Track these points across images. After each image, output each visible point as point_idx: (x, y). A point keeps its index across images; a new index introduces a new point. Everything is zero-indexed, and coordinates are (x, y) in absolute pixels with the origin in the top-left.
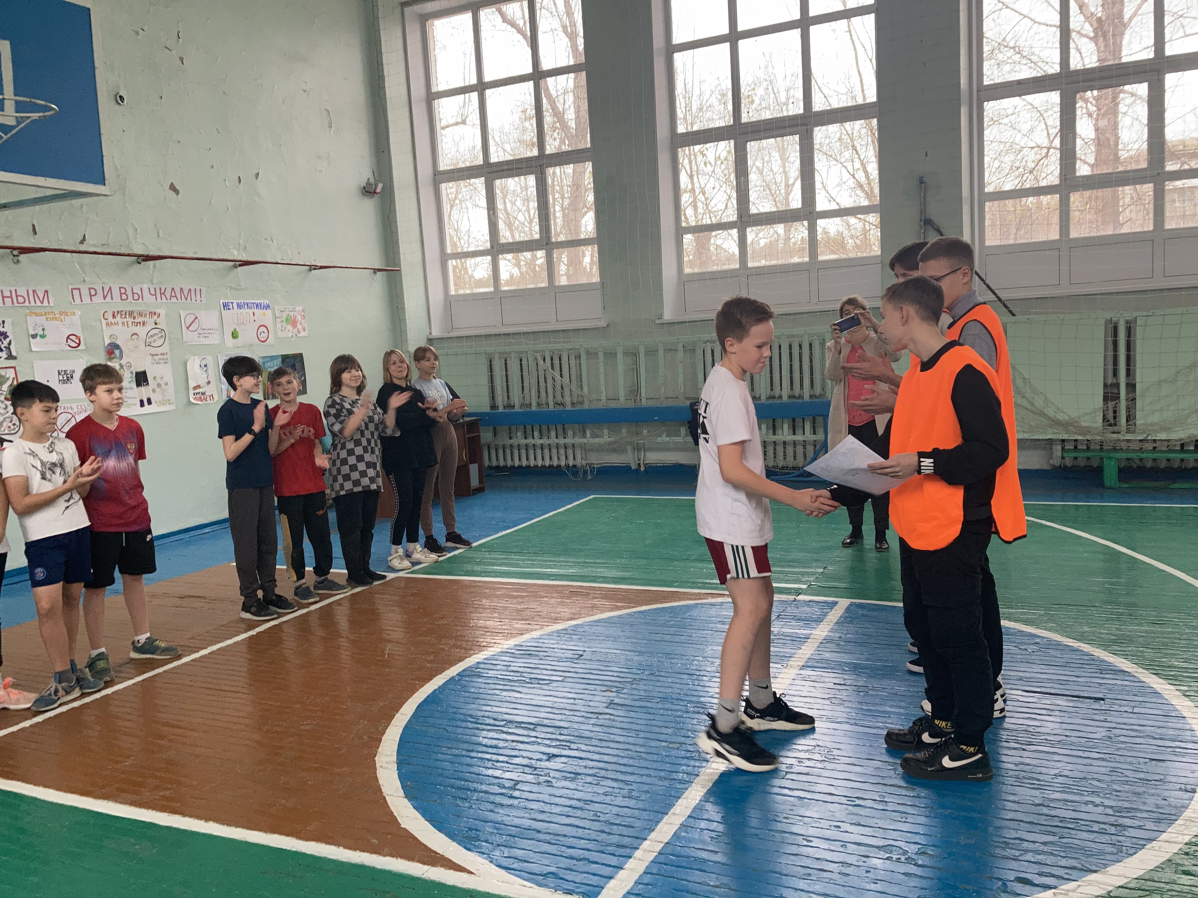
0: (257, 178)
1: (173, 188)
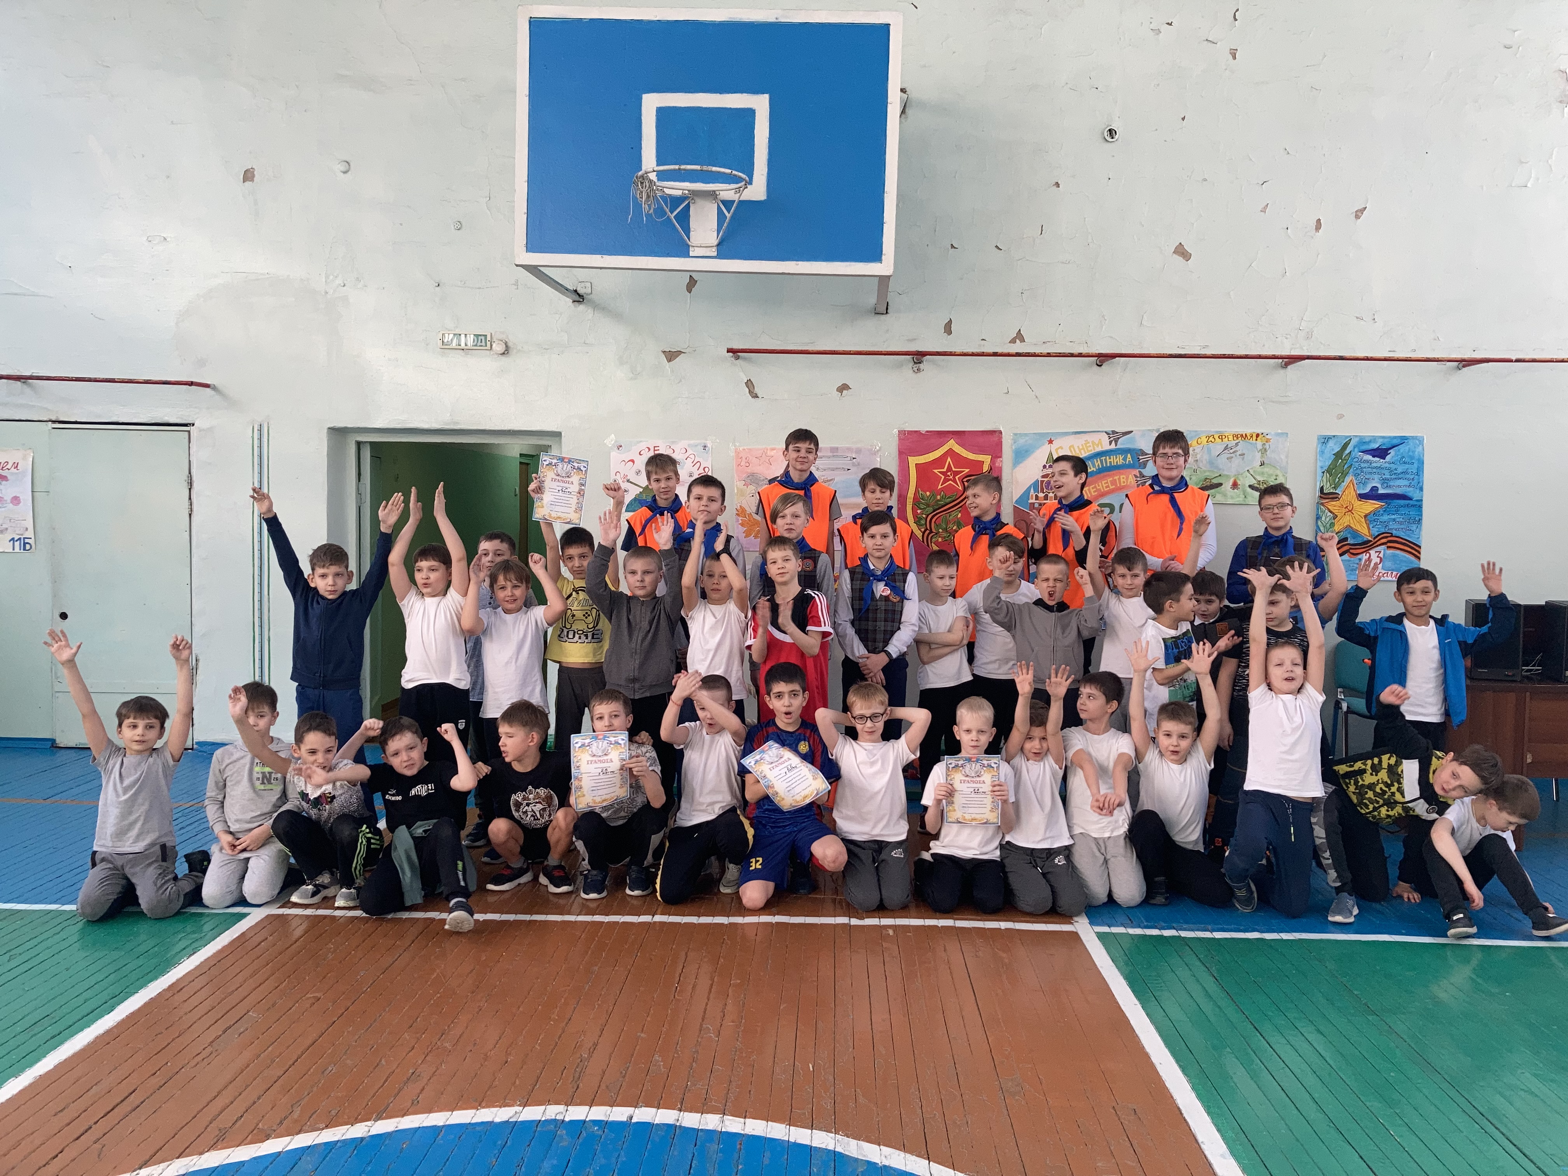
0: (1357, 217)
1: (1181, 252)
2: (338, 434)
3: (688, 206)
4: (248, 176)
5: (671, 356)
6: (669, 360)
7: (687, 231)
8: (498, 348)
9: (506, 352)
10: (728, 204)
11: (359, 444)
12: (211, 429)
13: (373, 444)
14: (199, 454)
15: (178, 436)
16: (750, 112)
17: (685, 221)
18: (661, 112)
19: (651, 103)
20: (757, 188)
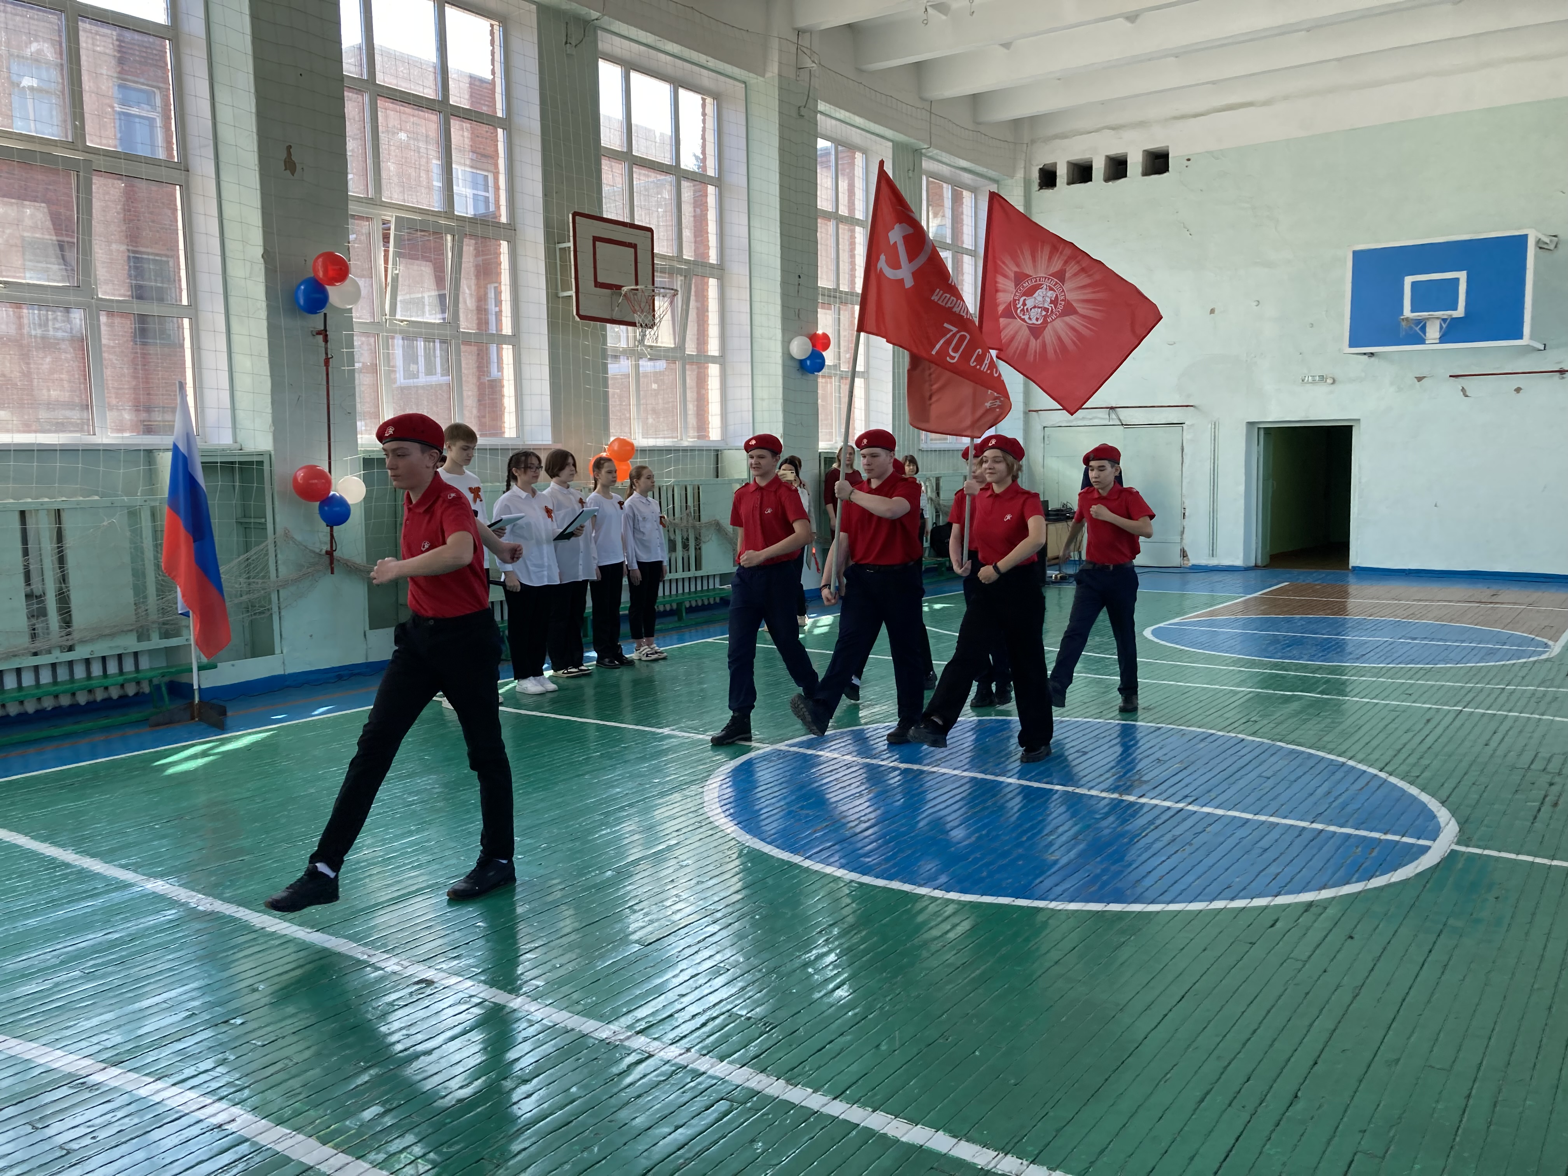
2: (1251, 424)
3: (1425, 324)
4: (1212, 311)
5: (1419, 379)
6: (1419, 381)
7: (1425, 333)
8: (1329, 381)
9: (1334, 382)
10: (1444, 320)
11: (1259, 428)
12: (1192, 425)
13: (1265, 428)
14: (1187, 436)
15: (1178, 429)
16: (1457, 280)
17: (1423, 329)
18: (1414, 284)
19: (1408, 280)
20: (1460, 312)
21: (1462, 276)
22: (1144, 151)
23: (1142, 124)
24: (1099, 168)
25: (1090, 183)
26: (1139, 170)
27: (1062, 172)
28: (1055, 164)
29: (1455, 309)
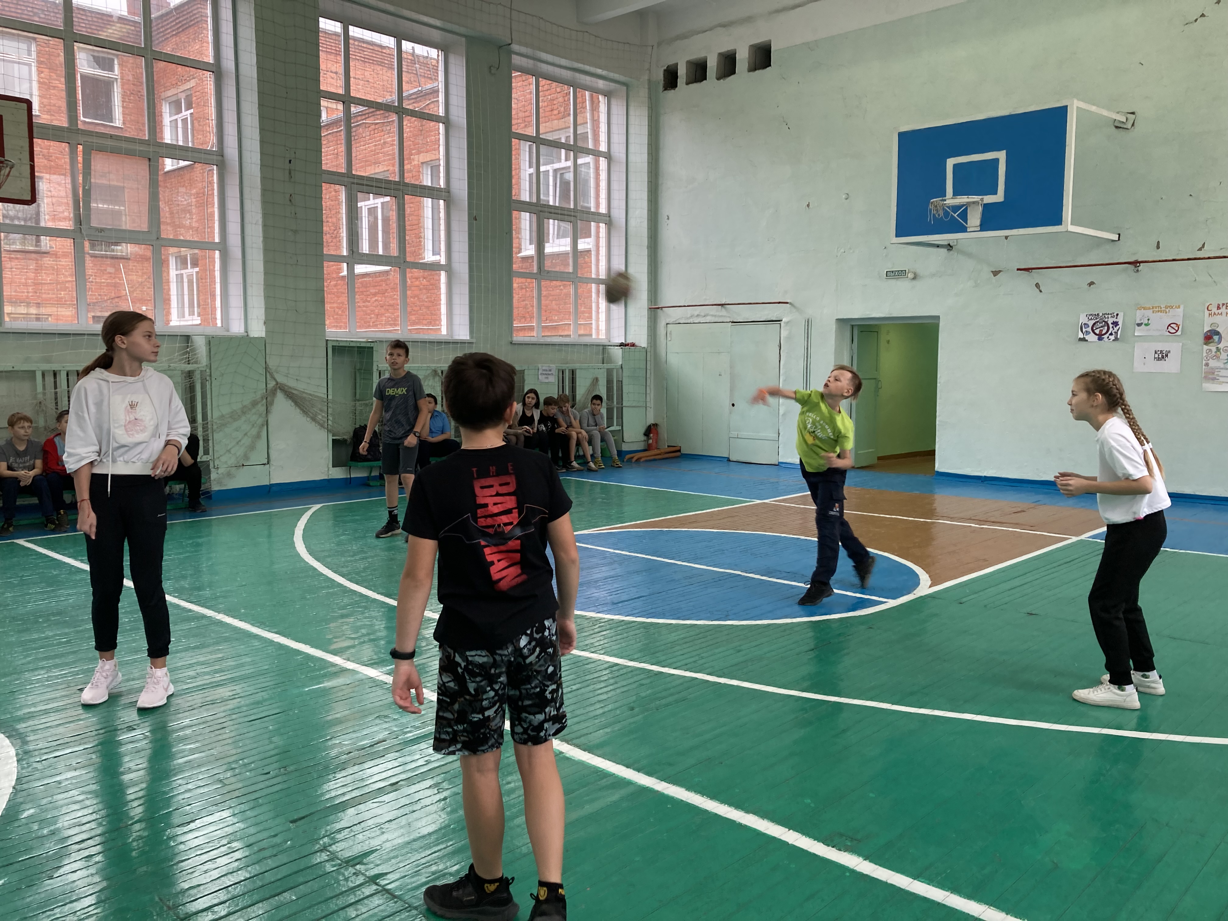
2: (841, 321)
3: (966, 210)
4: (808, 206)
6: (995, 276)
7: (966, 221)
8: (911, 275)
9: (914, 278)
10: (985, 205)
11: (852, 326)
12: (788, 322)
13: (858, 326)
14: (784, 334)
15: (776, 326)
16: (996, 161)
17: (964, 216)
18: (955, 166)
19: (951, 163)
20: (999, 197)
21: (1001, 156)
22: (752, 46)
23: (749, 19)
24: (712, 64)
25: (705, 81)
26: (746, 66)
27: (682, 72)
28: (676, 65)
29: (996, 193)
